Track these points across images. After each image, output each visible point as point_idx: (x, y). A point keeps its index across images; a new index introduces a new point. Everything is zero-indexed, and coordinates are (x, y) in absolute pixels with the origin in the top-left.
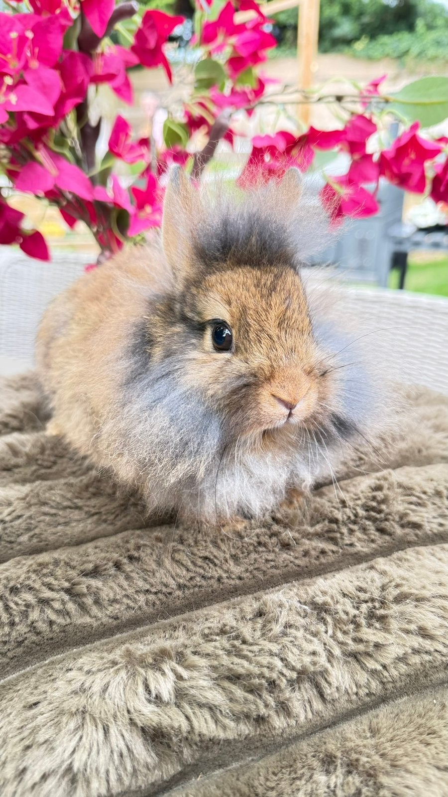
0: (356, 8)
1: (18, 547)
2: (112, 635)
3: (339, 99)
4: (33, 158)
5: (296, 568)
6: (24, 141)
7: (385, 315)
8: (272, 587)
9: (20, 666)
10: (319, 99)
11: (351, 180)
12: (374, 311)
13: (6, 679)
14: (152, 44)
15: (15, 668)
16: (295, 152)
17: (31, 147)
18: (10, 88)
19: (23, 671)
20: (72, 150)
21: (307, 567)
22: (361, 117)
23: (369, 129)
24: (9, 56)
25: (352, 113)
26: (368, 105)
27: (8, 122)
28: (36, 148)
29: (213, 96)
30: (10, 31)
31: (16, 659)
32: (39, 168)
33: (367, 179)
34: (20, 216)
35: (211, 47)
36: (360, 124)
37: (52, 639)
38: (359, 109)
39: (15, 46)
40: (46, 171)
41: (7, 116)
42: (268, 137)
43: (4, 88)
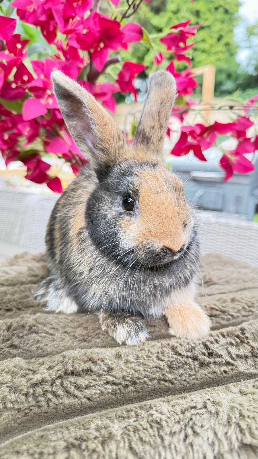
0: (234, 76)
1: (30, 354)
2: (86, 414)
3: (231, 108)
4: (58, 135)
5: (209, 379)
6: (55, 125)
7: (253, 237)
8: (193, 391)
9: (24, 430)
10: (220, 108)
11: (237, 153)
12: (247, 235)
13: (14, 439)
14: (127, 78)
15: (21, 431)
16: (205, 135)
17: (58, 129)
18: (50, 96)
19: (25, 434)
21: (215, 379)
22: (244, 118)
23: (248, 124)
25: (239, 116)
26: (248, 111)
27: (46, 114)
28: (61, 129)
31: (22, 424)
32: (61, 140)
33: (247, 152)
34: (48, 167)
36: (243, 121)
37: (47, 413)
38: (243, 114)
40: (65, 143)
41: (46, 111)
42: (190, 127)
43: (46, 96)
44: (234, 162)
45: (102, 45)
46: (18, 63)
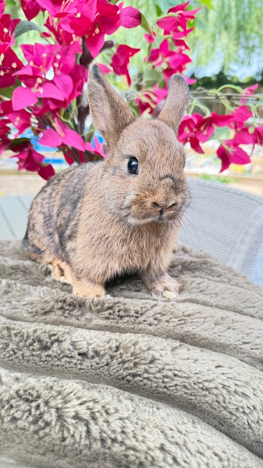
3: (229, 98)
6: (47, 114)
11: (235, 143)
14: (122, 63)
16: (202, 128)
17: (50, 118)
18: (40, 85)
20: (73, 121)
22: (242, 108)
23: (247, 115)
24: (41, 67)
25: (237, 106)
26: (247, 101)
27: (38, 103)
28: (53, 119)
29: (155, 90)
30: (43, 52)
35: (154, 63)
36: (242, 112)
39: (45, 62)
41: (37, 100)
43: (36, 85)
44: (232, 154)
45: (97, 31)
46: (6, 49)
